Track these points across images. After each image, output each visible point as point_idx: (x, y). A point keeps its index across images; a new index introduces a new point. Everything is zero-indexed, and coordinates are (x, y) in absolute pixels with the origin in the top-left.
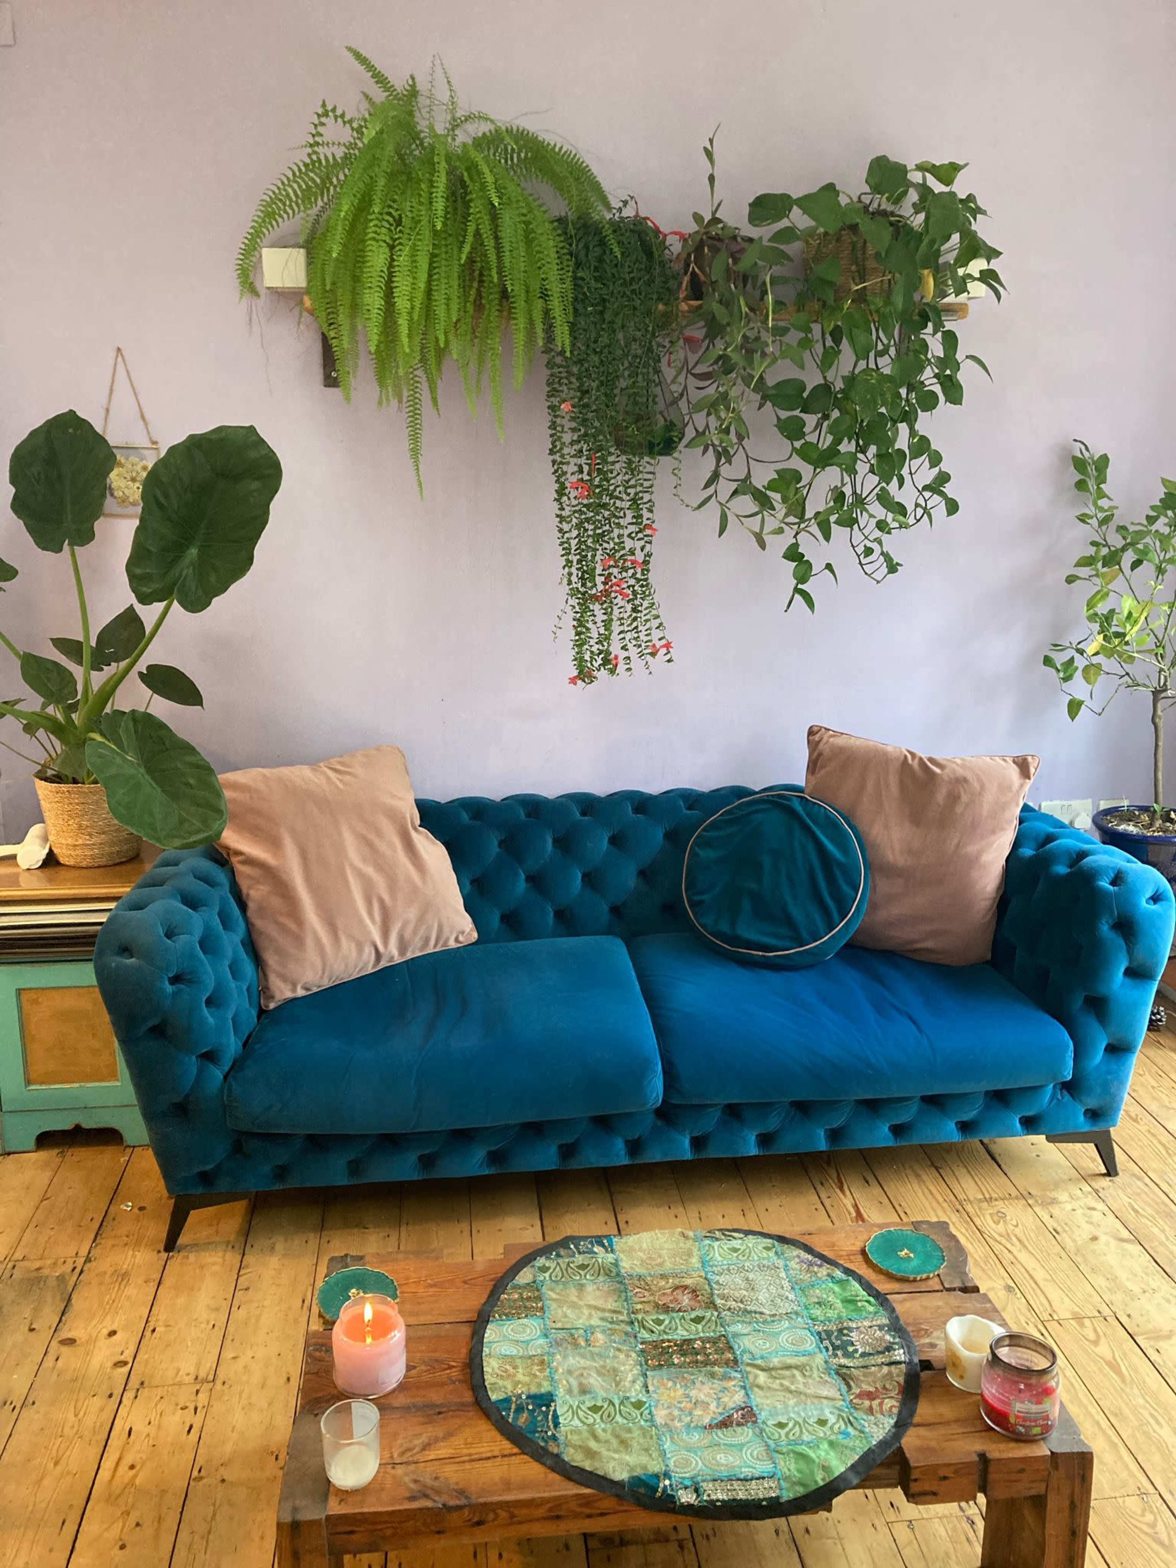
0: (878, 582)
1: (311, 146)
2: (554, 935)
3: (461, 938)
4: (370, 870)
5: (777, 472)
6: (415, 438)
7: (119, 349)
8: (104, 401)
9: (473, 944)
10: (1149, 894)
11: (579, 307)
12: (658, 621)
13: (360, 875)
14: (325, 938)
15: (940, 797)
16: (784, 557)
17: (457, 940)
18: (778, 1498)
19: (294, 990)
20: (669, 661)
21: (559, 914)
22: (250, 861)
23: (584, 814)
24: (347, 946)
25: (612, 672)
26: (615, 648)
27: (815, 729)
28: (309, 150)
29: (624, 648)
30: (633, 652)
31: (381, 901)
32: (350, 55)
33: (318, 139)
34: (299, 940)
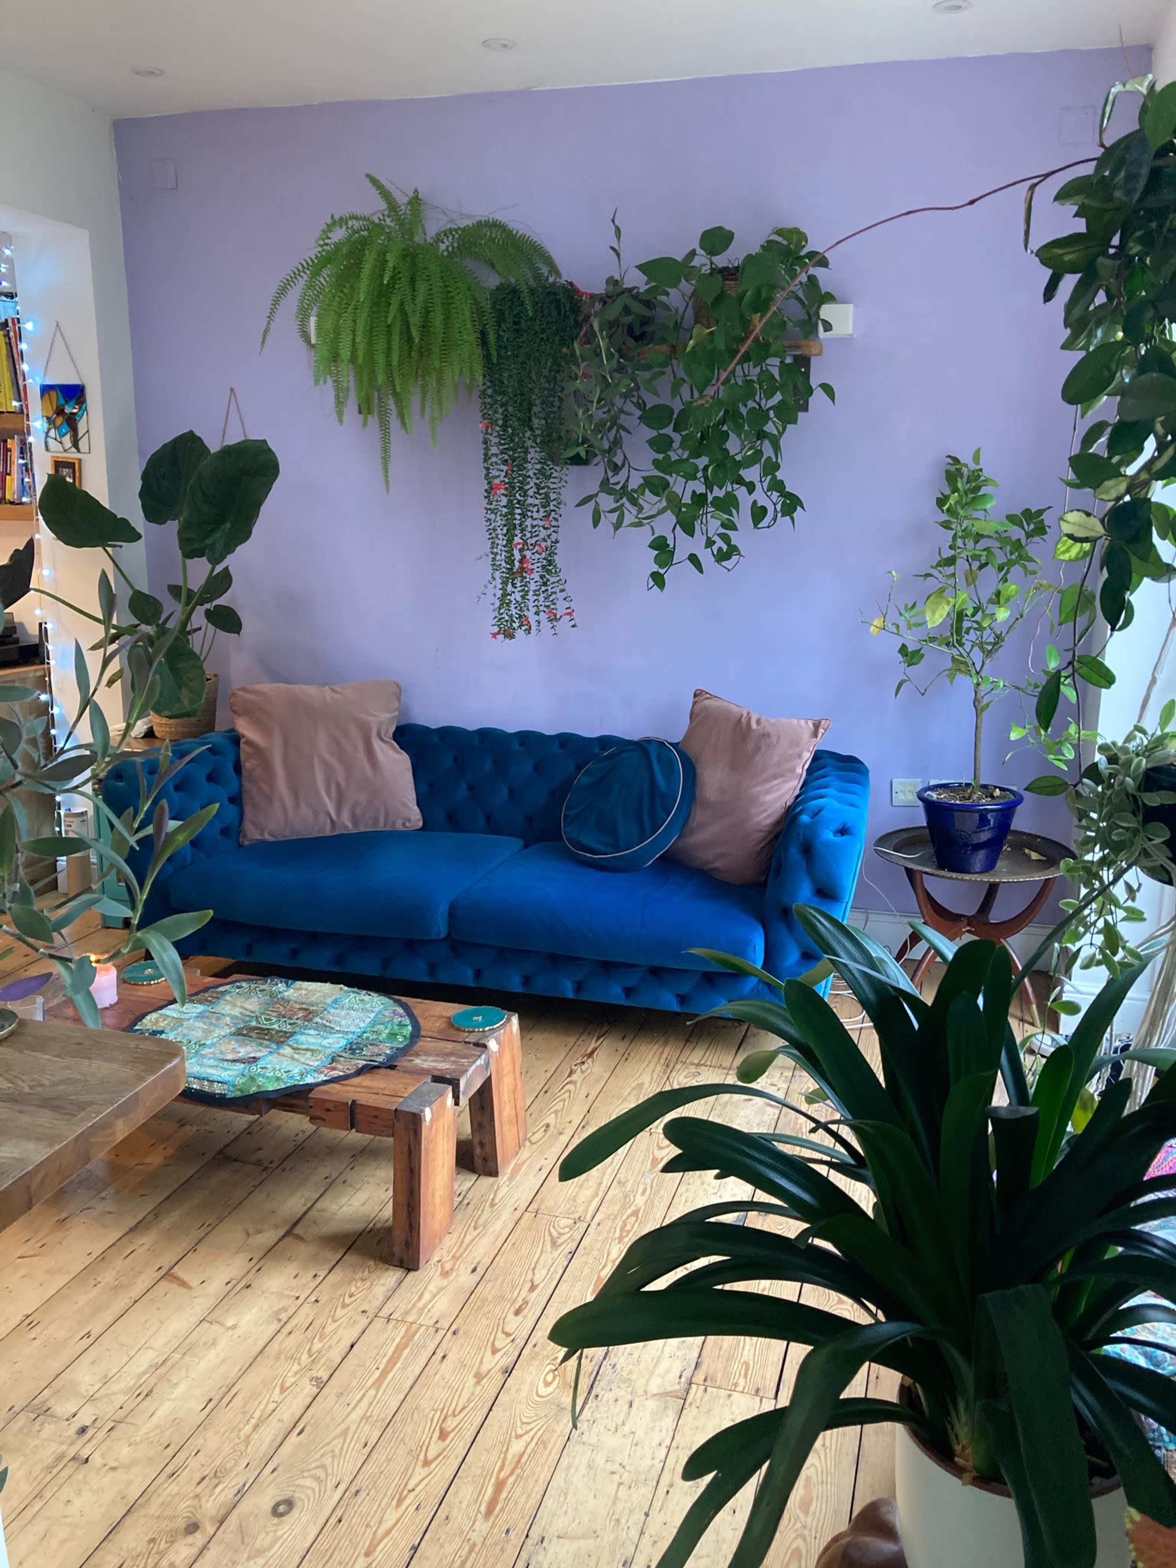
0: (729, 570)
1: (321, 246)
2: (482, 832)
3: (408, 824)
4: (334, 762)
5: (643, 477)
6: (386, 450)
7: (232, 390)
8: (222, 426)
9: (418, 830)
10: (836, 826)
11: (502, 352)
12: (564, 595)
13: (325, 763)
14: (289, 803)
15: (750, 746)
16: (649, 546)
17: (404, 825)
18: (225, 1094)
19: (262, 834)
20: (573, 626)
21: (489, 818)
22: (249, 743)
23: (522, 745)
24: (304, 810)
25: (529, 631)
26: (531, 615)
27: (698, 692)
28: (320, 249)
29: (537, 613)
30: (543, 617)
31: (338, 785)
32: (367, 180)
33: (327, 241)
34: (269, 799)
